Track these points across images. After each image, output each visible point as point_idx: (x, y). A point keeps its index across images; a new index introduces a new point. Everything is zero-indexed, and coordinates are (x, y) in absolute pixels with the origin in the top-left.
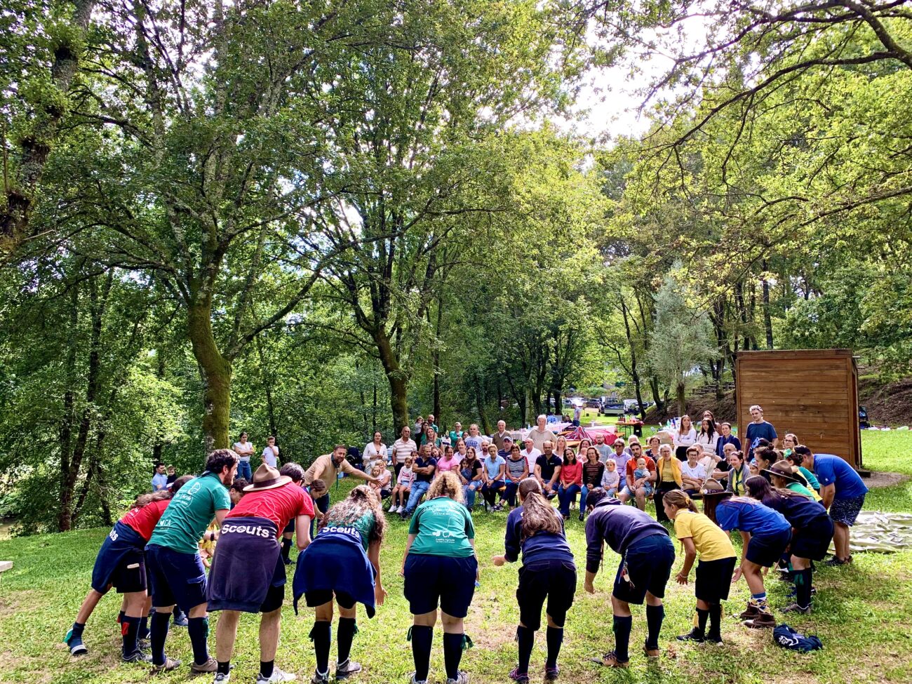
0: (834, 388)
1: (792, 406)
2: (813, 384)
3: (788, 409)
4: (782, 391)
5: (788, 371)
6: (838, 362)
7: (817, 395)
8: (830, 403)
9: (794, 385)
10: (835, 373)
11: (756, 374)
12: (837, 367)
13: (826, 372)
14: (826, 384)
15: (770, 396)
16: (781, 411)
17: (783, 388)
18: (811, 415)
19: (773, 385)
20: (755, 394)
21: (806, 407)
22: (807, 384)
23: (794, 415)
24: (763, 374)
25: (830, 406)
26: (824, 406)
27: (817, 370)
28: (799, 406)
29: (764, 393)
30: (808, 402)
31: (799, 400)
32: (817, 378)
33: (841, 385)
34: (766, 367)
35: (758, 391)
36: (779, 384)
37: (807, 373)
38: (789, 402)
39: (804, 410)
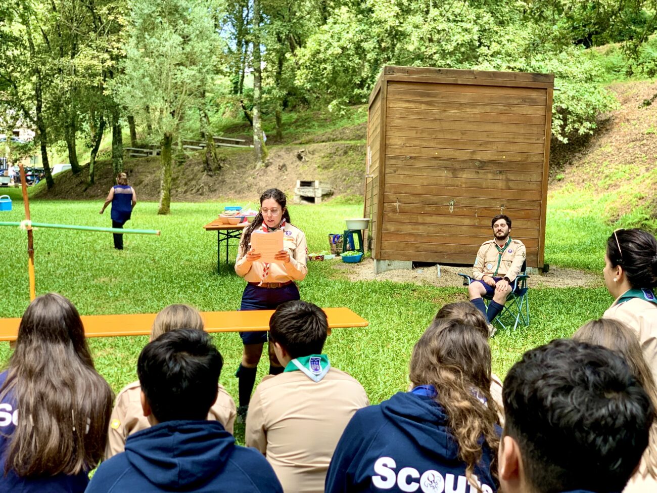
0: (524, 134)
1: (464, 161)
2: (496, 128)
3: (457, 165)
4: (449, 136)
5: (461, 104)
6: (534, 94)
7: (500, 146)
8: (519, 158)
9: (469, 127)
10: (528, 110)
11: (412, 105)
12: (533, 102)
13: (516, 109)
14: (513, 128)
15: (432, 144)
16: (446, 168)
17: (452, 132)
18: (490, 176)
19: (436, 126)
20: (409, 139)
21: (483, 164)
22: (488, 127)
23: (466, 176)
24: (423, 106)
25: (518, 163)
26: (509, 163)
27: (504, 105)
28: (473, 161)
29: (422, 139)
30: (487, 156)
31: (474, 152)
32: (503, 118)
33: (535, 130)
34: (428, 95)
35: (413, 134)
36: (446, 125)
37: (488, 109)
38: (459, 155)
39: (479, 168)
